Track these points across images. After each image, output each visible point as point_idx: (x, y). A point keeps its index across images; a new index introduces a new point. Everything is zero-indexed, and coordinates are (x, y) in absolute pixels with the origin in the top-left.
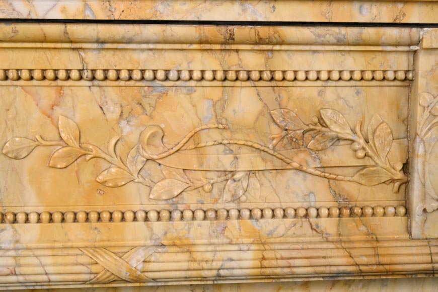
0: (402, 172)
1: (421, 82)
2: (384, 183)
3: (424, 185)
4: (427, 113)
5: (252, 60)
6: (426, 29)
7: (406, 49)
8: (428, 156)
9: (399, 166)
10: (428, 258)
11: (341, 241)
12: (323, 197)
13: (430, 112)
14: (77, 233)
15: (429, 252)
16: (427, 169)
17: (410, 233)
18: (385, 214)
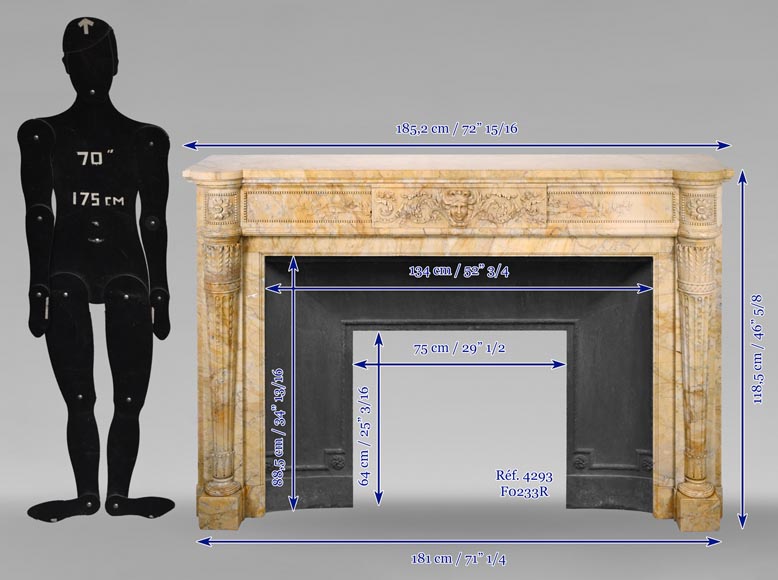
1: (372, 194)
2: (367, 215)
3: (374, 216)
5: (338, 190)
6: (372, 184)
7: (370, 188)
8: (374, 210)
9: (370, 212)
11: (357, 228)
12: (354, 218)
13: (374, 200)
14: (303, 224)
15: (374, 230)
16: (374, 212)
17: (372, 227)
18: (367, 222)
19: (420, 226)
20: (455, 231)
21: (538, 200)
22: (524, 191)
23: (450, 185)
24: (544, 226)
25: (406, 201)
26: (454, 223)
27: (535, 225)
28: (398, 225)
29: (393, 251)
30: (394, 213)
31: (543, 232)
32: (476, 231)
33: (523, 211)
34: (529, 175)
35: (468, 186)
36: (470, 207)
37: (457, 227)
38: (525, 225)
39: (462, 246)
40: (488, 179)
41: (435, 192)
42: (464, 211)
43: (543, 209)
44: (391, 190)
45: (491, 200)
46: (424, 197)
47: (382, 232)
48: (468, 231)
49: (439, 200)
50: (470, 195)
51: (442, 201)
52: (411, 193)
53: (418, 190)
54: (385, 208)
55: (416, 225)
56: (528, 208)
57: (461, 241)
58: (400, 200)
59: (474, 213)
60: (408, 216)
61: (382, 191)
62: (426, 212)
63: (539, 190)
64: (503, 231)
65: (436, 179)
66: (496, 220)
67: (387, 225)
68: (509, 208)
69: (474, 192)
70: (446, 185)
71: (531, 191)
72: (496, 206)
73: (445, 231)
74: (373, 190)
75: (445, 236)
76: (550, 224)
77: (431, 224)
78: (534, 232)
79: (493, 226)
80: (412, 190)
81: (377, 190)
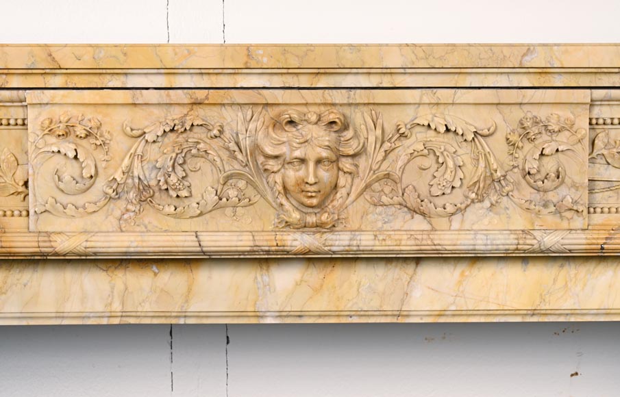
0: (24, 187)
1: (30, 126)
2: (13, 194)
3: (35, 195)
4: (33, 147)
6: (27, 91)
7: (20, 104)
8: (36, 176)
9: (21, 183)
10: (36, 244)
13: (36, 146)
15: (37, 240)
16: (35, 184)
17: (28, 228)
18: (13, 216)
19: (187, 225)
20: (297, 241)
21: (563, 141)
22: (517, 114)
23: (280, 96)
24: (579, 222)
25: (139, 146)
26: (296, 216)
27: (551, 220)
28: (110, 223)
29: (99, 307)
30: (101, 184)
31: (578, 241)
32: (367, 241)
33: (516, 176)
34: (537, 60)
35: (339, 97)
36: (346, 164)
37: (303, 227)
38: (520, 222)
39: (317, 290)
40: (404, 70)
41: (232, 119)
42: (325, 174)
43: (577, 168)
44: (89, 113)
45: (416, 142)
46: (199, 133)
47: (63, 245)
48: (339, 241)
49: (246, 143)
50: (346, 127)
51: (256, 148)
52: (152, 121)
53: (177, 113)
54: (70, 170)
55: (172, 221)
56: (532, 165)
57: (314, 275)
58: (119, 144)
59: (359, 184)
60: (146, 194)
61: (60, 114)
62: (203, 183)
63: (565, 113)
64: (452, 237)
65: (235, 72)
66: (427, 206)
67: (79, 224)
68: (469, 167)
69: (359, 118)
70: (269, 96)
71: (542, 113)
72: (429, 162)
73: (266, 241)
74: (32, 113)
75: (264, 259)
76: (597, 219)
77: (222, 220)
78: (551, 240)
79: (419, 223)
80: (156, 111)
81: (46, 113)
